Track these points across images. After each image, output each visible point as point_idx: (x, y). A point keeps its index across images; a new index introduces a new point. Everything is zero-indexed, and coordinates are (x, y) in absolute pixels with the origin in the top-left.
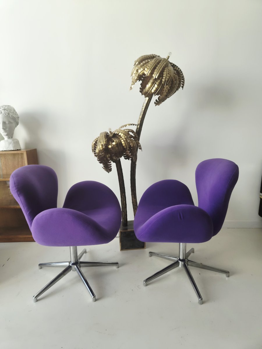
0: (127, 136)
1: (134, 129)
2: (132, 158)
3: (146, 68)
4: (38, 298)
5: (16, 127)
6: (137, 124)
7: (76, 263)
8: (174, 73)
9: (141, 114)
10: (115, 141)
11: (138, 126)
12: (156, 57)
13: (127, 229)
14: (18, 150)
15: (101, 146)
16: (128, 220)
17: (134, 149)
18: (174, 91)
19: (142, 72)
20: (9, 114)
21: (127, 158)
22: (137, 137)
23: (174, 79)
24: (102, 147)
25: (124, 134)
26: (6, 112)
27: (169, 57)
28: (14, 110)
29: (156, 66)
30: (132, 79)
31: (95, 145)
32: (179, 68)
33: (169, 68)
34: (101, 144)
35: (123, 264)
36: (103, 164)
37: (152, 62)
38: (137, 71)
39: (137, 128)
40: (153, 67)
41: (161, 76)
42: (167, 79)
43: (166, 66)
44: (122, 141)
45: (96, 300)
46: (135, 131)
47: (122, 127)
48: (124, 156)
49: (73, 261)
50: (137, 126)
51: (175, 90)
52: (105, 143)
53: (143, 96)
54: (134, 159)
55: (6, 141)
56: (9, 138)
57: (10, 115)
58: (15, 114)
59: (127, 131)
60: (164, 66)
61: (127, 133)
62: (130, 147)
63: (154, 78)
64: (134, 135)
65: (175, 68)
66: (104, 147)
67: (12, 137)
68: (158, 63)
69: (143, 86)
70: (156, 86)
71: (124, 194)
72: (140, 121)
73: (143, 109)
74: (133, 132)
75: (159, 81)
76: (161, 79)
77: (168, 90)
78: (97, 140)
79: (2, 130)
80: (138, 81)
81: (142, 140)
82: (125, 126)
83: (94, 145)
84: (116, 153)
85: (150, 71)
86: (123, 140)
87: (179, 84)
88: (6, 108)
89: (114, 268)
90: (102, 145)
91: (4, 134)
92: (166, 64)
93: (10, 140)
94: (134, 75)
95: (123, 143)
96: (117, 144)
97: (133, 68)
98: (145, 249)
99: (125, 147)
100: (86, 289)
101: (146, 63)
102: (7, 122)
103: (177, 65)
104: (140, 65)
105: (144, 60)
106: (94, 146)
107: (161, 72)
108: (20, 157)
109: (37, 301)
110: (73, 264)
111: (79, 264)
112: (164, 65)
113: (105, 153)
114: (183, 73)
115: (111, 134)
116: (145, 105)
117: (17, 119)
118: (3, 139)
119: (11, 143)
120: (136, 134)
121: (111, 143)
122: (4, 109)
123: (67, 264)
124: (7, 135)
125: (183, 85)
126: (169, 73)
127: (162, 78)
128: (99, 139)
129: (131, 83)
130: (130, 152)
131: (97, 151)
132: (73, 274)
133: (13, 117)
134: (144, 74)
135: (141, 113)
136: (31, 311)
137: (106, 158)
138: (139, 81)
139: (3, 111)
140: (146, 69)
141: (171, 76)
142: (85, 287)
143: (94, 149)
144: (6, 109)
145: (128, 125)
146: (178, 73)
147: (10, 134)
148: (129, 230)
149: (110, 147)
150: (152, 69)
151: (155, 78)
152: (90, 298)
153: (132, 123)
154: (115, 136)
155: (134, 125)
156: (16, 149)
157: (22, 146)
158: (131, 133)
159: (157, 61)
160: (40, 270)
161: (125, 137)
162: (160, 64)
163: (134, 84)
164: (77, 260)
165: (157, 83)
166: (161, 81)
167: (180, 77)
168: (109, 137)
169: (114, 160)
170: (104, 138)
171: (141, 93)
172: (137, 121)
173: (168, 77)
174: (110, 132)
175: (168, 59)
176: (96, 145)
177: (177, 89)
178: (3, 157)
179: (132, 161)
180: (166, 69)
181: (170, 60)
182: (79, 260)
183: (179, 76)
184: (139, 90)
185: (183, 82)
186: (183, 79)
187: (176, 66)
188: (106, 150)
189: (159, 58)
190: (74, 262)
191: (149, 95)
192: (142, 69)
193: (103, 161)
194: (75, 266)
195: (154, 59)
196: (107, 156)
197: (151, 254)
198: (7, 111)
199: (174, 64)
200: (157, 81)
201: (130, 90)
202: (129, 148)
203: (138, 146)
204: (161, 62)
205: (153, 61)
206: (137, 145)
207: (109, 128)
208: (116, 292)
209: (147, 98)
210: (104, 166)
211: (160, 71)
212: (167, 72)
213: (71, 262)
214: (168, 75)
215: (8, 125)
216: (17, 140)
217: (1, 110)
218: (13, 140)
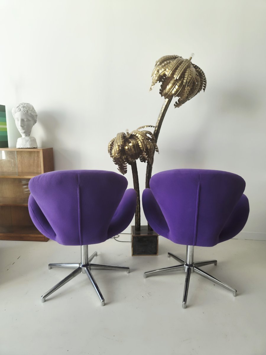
0: (144, 137)
1: (152, 130)
2: (148, 160)
3: (168, 68)
4: (46, 298)
5: (34, 125)
6: (155, 126)
7: (87, 265)
8: (196, 75)
9: (159, 116)
10: (132, 142)
11: (157, 128)
12: (178, 58)
13: (139, 234)
14: (34, 148)
15: (117, 147)
16: (141, 225)
17: (151, 152)
18: (195, 93)
19: (162, 73)
20: (27, 111)
21: (143, 160)
22: (154, 138)
23: (195, 81)
24: (119, 148)
25: (141, 135)
26: (26, 109)
27: (191, 58)
28: (33, 108)
29: (178, 67)
30: (152, 79)
31: (112, 145)
32: (201, 70)
33: (191, 69)
34: (117, 144)
35: (134, 270)
36: (118, 166)
37: (173, 63)
38: (158, 71)
39: (155, 131)
40: (175, 67)
41: (183, 76)
42: (188, 80)
43: (188, 66)
44: (139, 142)
45: (105, 305)
46: (153, 133)
47: (139, 129)
48: (140, 159)
49: (83, 263)
50: (155, 128)
51: (197, 92)
52: (121, 143)
53: (163, 97)
54: (150, 161)
55: (23, 138)
56: (26, 136)
57: (29, 113)
58: (34, 112)
59: (145, 132)
60: (186, 67)
61: (144, 135)
62: (147, 149)
63: (175, 79)
64: (151, 137)
65: (198, 70)
66: (120, 148)
67: (29, 135)
68: (180, 64)
69: (163, 87)
70: (177, 87)
71: (138, 197)
72: (159, 123)
73: (162, 111)
74: (150, 133)
76: (182, 80)
77: (189, 92)
78: (114, 141)
79: (20, 127)
80: (158, 81)
81: (159, 143)
82: (143, 127)
83: (110, 145)
84: (132, 155)
85: (171, 72)
86: (140, 141)
87: (201, 86)
88: (25, 105)
89: (125, 273)
90: (119, 146)
91: (21, 131)
92: (189, 64)
93: (27, 138)
94: (154, 75)
95: (140, 144)
96: (133, 146)
97: (154, 69)
98: (158, 255)
99: (142, 149)
100: (96, 294)
101: (167, 64)
102: (25, 120)
103: (199, 67)
104: (161, 65)
105: (166, 61)
106: (110, 147)
107: (182, 72)
108: (36, 155)
109: (45, 301)
110: (84, 266)
111: (89, 266)
112: (186, 66)
113: (121, 154)
114: (206, 74)
115: (128, 135)
116: (164, 107)
117: (35, 117)
118: (21, 136)
119: (28, 141)
120: (154, 136)
121: (127, 144)
122: (24, 107)
123: (77, 265)
124: (24, 133)
125: (205, 87)
126: (191, 74)
127: (184, 79)
128: (116, 139)
129: (151, 84)
130: (146, 155)
131: (113, 152)
132: (83, 276)
133: (32, 114)
134: (165, 75)
135: (160, 115)
136: (38, 311)
137: (122, 159)
138: (160, 82)
139: (22, 108)
140: (167, 69)
141: (192, 77)
142: (95, 290)
143: (110, 150)
144: (25, 107)
145: (146, 127)
146: (200, 74)
147: (28, 132)
148: (141, 235)
149: (126, 148)
150: (173, 69)
151: (176, 79)
152: (98, 302)
153: (149, 125)
154: (132, 137)
155: (152, 127)
156: (33, 147)
157: (39, 144)
158: (148, 135)
159: (179, 62)
160: (50, 270)
161: (143, 138)
162: (182, 64)
163: (154, 85)
164: (88, 262)
165: (178, 84)
166: (183, 82)
167: (202, 79)
168: (126, 138)
169: (130, 162)
170: (121, 139)
171: (161, 95)
172: (155, 123)
173: (189, 78)
174: (128, 133)
175: (191, 60)
176: (113, 146)
177: (199, 91)
178: (20, 155)
179: (148, 164)
180: (188, 69)
181: (193, 61)
182: (89, 263)
183: (201, 78)
184: (159, 91)
185: (205, 84)
186: (205, 82)
187: (198, 67)
188: (122, 151)
189: (181, 59)
190: (85, 264)
191: (169, 97)
192: (163, 70)
193: (119, 163)
194: (85, 268)
195: (176, 60)
196: (122, 157)
199: (196, 66)
200: (178, 82)
201: (150, 90)
202: (146, 149)
204: (183, 62)
205: (175, 61)
206: (154, 147)
207: (126, 129)
208: (126, 297)
209: (167, 100)
210: (119, 167)
211: (181, 72)
212: (188, 73)
213: (81, 263)
214: (190, 76)
215: (26, 123)
216: (34, 138)
217: (20, 107)
218: (31, 138)
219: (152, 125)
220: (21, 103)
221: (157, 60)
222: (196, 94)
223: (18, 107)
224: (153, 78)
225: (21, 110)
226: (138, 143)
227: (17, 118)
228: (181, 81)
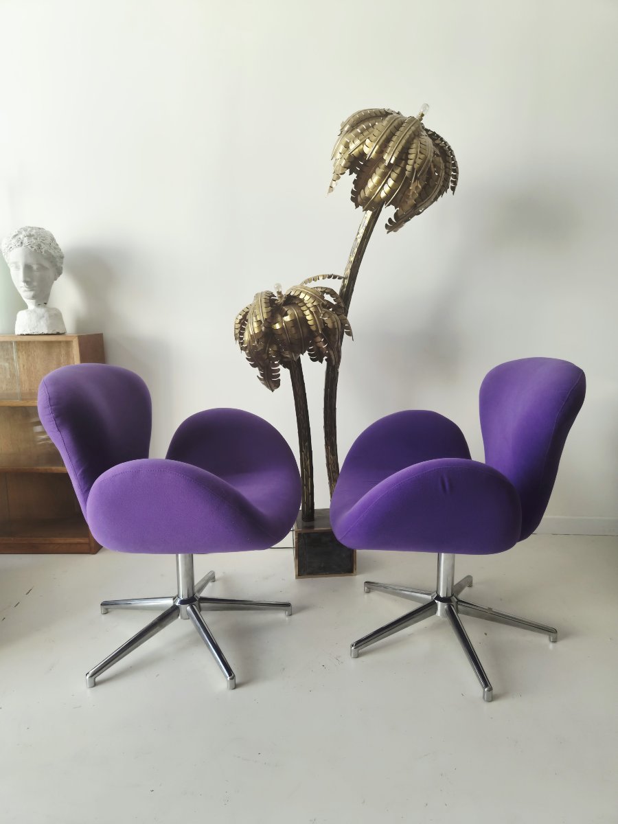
0: (319, 301)
1: (337, 286)
2: (329, 355)
3: (369, 138)
4: (98, 679)
5: (56, 279)
6: (342, 275)
7: (192, 600)
8: (434, 154)
9: (352, 252)
10: (289, 312)
11: (346, 282)
12: (392, 114)
13: (312, 527)
14: (58, 334)
15: (255, 325)
16: (316, 507)
17: (335, 335)
18: (434, 197)
19: (357, 150)
20: (39, 247)
21: (316, 357)
22: (342, 305)
23: (433, 169)
24: (259, 327)
25: (311, 296)
26: (34, 241)
27: (423, 115)
28: (53, 239)
29: (392, 134)
30: (334, 166)
31: (243, 322)
32: (445, 143)
33: (423, 141)
34: (256, 319)
35: (302, 609)
36: (259, 370)
37: (381, 126)
38: (347, 146)
39: (343, 286)
40: (385, 136)
41: (404, 158)
42: (416, 166)
43: (417, 134)
44: (307, 312)
45: (236, 686)
46: (338, 292)
47: (305, 282)
48: (309, 350)
49: (183, 595)
50: (344, 281)
51: (436, 193)
52: (265, 316)
53: (361, 208)
54: (333, 357)
55: (31, 311)
56: (38, 305)
57: (43, 250)
58: (55, 248)
59: (320, 290)
60: (410, 135)
61: (318, 295)
62: (325, 329)
63: (387, 162)
64: (334, 300)
65: (438, 142)
66: (263, 328)
67: (45, 303)
68: (397, 128)
69: (359, 184)
70: (391, 182)
71: (307, 444)
72: (351, 270)
73: (359, 240)
74: (332, 293)
75: (398, 171)
76: (402, 165)
77: (420, 194)
78: (247, 313)
79: (23, 284)
80: (348, 171)
81: (352, 316)
82: (315, 279)
83: (239, 323)
84: (291, 343)
85: (377, 147)
86: (308, 310)
87: (446, 180)
88: (33, 232)
89: (282, 615)
90: (259, 322)
91: (25, 293)
92: (417, 129)
93: (41, 311)
94: (338, 156)
95: (309, 317)
96: (294, 321)
97: (337, 142)
98: (355, 575)
99: (313, 328)
100: (216, 664)
101: (368, 128)
102: (35, 267)
103: (442, 136)
104: (354, 132)
105: (363, 121)
106: (239, 325)
107: (403, 148)
108: (63, 352)
109: (95, 684)
110: (183, 602)
111: (196, 603)
112: (410, 132)
113: (266, 343)
114: (456, 153)
115: (281, 297)
116: (362, 231)
117: (57, 260)
118: (25, 307)
119: (43, 317)
120: (340, 300)
121: (279, 318)
122: (30, 236)
123: (170, 602)
124: (34, 297)
125: (455, 183)
126: (423, 151)
127: (406, 164)
128: (253, 306)
129: (331, 176)
130: (325, 342)
131: (246, 337)
132: (182, 627)
133: (50, 254)
134: (362, 154)
135: (353, 248)
136: (80, 707)
137: (268, 354)
138: (351, 174)
139: (26, 239)
140: (368, 141)
141: (426, 157)
142: (212, 656)
143: (240, 335)
144: (33, 235)
145: (321, 278)
146: (444, 152)
147: (42, 296)
148: (316, 529)
149: (277, 326)
150: (381, 141)
151: (389, 163)
152: (221, 680)
153: (330, 273)
154: (291, 300)
155: (335, 277)
156: (55, 332)
157: (69, 326)
158: (328, 297)
159: (395, 124)
160: (104, 617)
161: (315, 304)
162: (402, 129)
163: (339, 178)
164: (194, 595)
165: (394, 175)
166: (404, 170)
167: (447, 164)
168: (276, 305)
169: (286, 360)
170: (264, 305)
171: (354, 204)
172: (343, 269)
173: (419, 161)
174: (279, 293)
175: (421, 119)
176: (245, 324)
177: (441, 193)
179: (328, 364)
180: (415, 141)
181: (428, 123)
182: (197, 594)
183: (446, 161)
184: (350, 195)
185: (456, 177)
186: (456, 171)
187: (438, 136)
188: (268, 335)
189: (399, 116)
190: (186, 597)
191: (375, 207)
192: (358, 142)
193: (261, 362)
194: (189, 608)
195: (387, 119)
196: (268, 351)
197: (370, 586)
198: (36, 239)
199: (434, 133)
200: (393, 171)
201: (329, 192)
202: (323, 330)
203: (345, 328)
204: (404, 125)
205: (385, 123)
206: (343, 325)
207: (276, 284)
208: (284, 669)
209: (369, 213)
210: (261, 374)
211: (400, 147)
212: (417, 148)
213: (178, 596)
214: (419, 155)
215: (37, 274)
216: (56, 309)
217: (21, 236)
218: (49, 310)
219: (336, 274)
220: (24, 226)
221: (345, 119)
222: (436, 199)
223: (15, 236)
224: (335, 163)
225: (24, 242)
226: (305, 315)
227: (16, 263)
228: (400, 168)
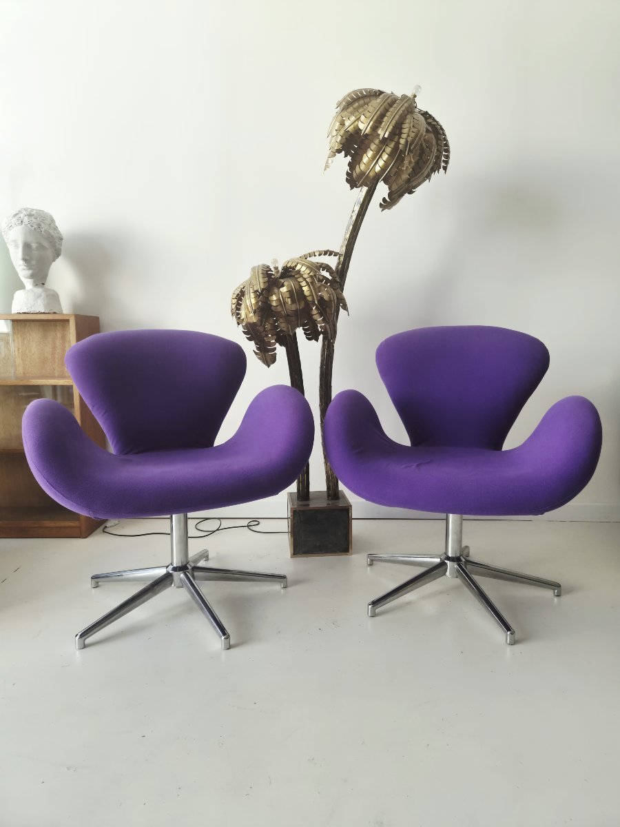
0: (315, 272)
1: (333, 262)
2: (325, 333)
3: (364, 115)
4: (87, 640)
5: (54, 261)
6: (337, 250)
7: (185, 568)
8: (427, 130)
9: (347, 230)
10: (286, 283)
11: (342, 259)
13: (308, 505)
14: (55, 313)
15: (252, 295)
17: (330, 307)
19: (352, 126)
20: (39, 225)
21: (312, 335)
22: (338, 280)
25: (308, 268)
26: (34, 220)
27: (415, 96)
28: (53, 221)
29: (386, 111)
30: (330, 143)
31: (240, 296)
33: (415, 117)
34: (253, 290)
36: (256, 344)
37: (376, 103)
38: (342, 124)
39: (339, 264)
40: (379, 112)
41: (397, 132)
42: (409, 139)
43: (410, 110)
44: (303, 284)
46: (334, 268)
48: (305, 328)
49: (177, 562)
50: (339, 258)
52: (262, 286)
53: (356, 187)
54: (329, 330)
55: (28, 291)
56: (36, 285)
57: (43, 230)
58: (54, 230)
59: (315, 264)
60: (403, 111)
62: (321, 300)
63: (381, 137)
64: (331, 276)
65: (430, 120)
67: (43, 284)
68: (391, 105)
70: (385, 157)
72: (346, 246)
73: (354, 218)
74: (327, 268)
75: (392, 145)
76: (396, 140)
77: (413, 169)
78: (244, 287)
79: (21, 262)
80: (343, 153)
82: (311, 256)
83: (236, 298)
84: (288, 316)
85: (372, 123)
86: (304, 282)
87: (438, 158)
88: (34, 212)
89: (277, 587)
90: (256, 292)
91: (22, 272)
92: (409, 106)
93: (39, 290)
94: (334, 133)
95: (305, 289)
96: (290, 293)
97: (333, 120)
98: (351, 554)
99: (310, 299)
101: (361, 106)
102: (34, 245)
103: (434, 116)
104: (349, 110)
105: (357, 101)
106: (236, 301)
107: (396, 123)
108: (59, 335)
109: (85, 646)
110: (175, 569)
111: (190, 571)
112: (403, 109)
113: (262, 315)
114: (447, 132)
115: (278, 271)
116: (357, 209)
117: (57, 240)
118: (22, 287)
119: (41, 296)
120: (335, 275)
121: (276, 291)
122: (30, 215)
123: (163, 572)
124: (32, 276)
125: (447, 163)
126: (416, 126)
127: (400, 137)
128: (250, 280)
130: (320, 314)
131: (243, 313)
132: (175, 595)
133: (50, 234)
134: (358, 130)
138: (346, 156)
139: (26, 218)
140: (363, 118)
141: (419, 131)
143: (236, 311)
144: (33, 215)
145: (317, 254)
146: (436, 130)
147: (40, 277)
148: (312, 506)
149: (274, 298)
150: (375, 117)
151: (384, 138)
152: (215, 641)
153: (326, 250)
154: (288, 272)
155: (331, 253)
156: (51, 311)
158: (327, 274)
159: (389, 100)
160: (93, 590)
161: (311, 275)
162: (395, 105)
163: (335, 156)
164: (187, 563)
165: (388, 150)
166: (398, 143)
167: (440, 143)
168: (272, 280)
169: (282, 337)
170: (261, 276)
171: (349, 186)
172: (339, 246)
173: (412, 135)
174: (276, 268)
175: (414, 99)
178: (19, 336)
179: (323, 342)
180: (408, 117)
181: (422, 105)
182: (191, 563)
183: (438, 139)
184: (345, 176)
185: (447, 157)
186: (447, 151)
187: (430, 116)
188: (264, 309)
189: (391, 95)
190: (180, 565)
191: (370, 182)
193: (257, 336)
194: (182, 575)
195: (381, 96)
198: (36, 218)
200: (387, 145)
201: (325, 169)
202: (318, 301)
203: (341, 302)
204: (397, 102)
205: (379, 100)
206: (338, 299)
207: (274, 259)
208: (279, 632)
209: (365, 189)
210: (258, 349)
211: (394, 122)
212: (410, 123)
213: (171, 564)
214: (413, 129)
215: (35, 253)
216: (54, 291)
217: (22, 215)
218: (47, 290)
219: (331, 250)
220: (25, 207)
221: (340, 99)
222: (428, 176)
223: (16, 215)
224: (331, 141)
225: (24, 221)
226: (301, 287)
227: (15, 241)
228: (394, 143)
